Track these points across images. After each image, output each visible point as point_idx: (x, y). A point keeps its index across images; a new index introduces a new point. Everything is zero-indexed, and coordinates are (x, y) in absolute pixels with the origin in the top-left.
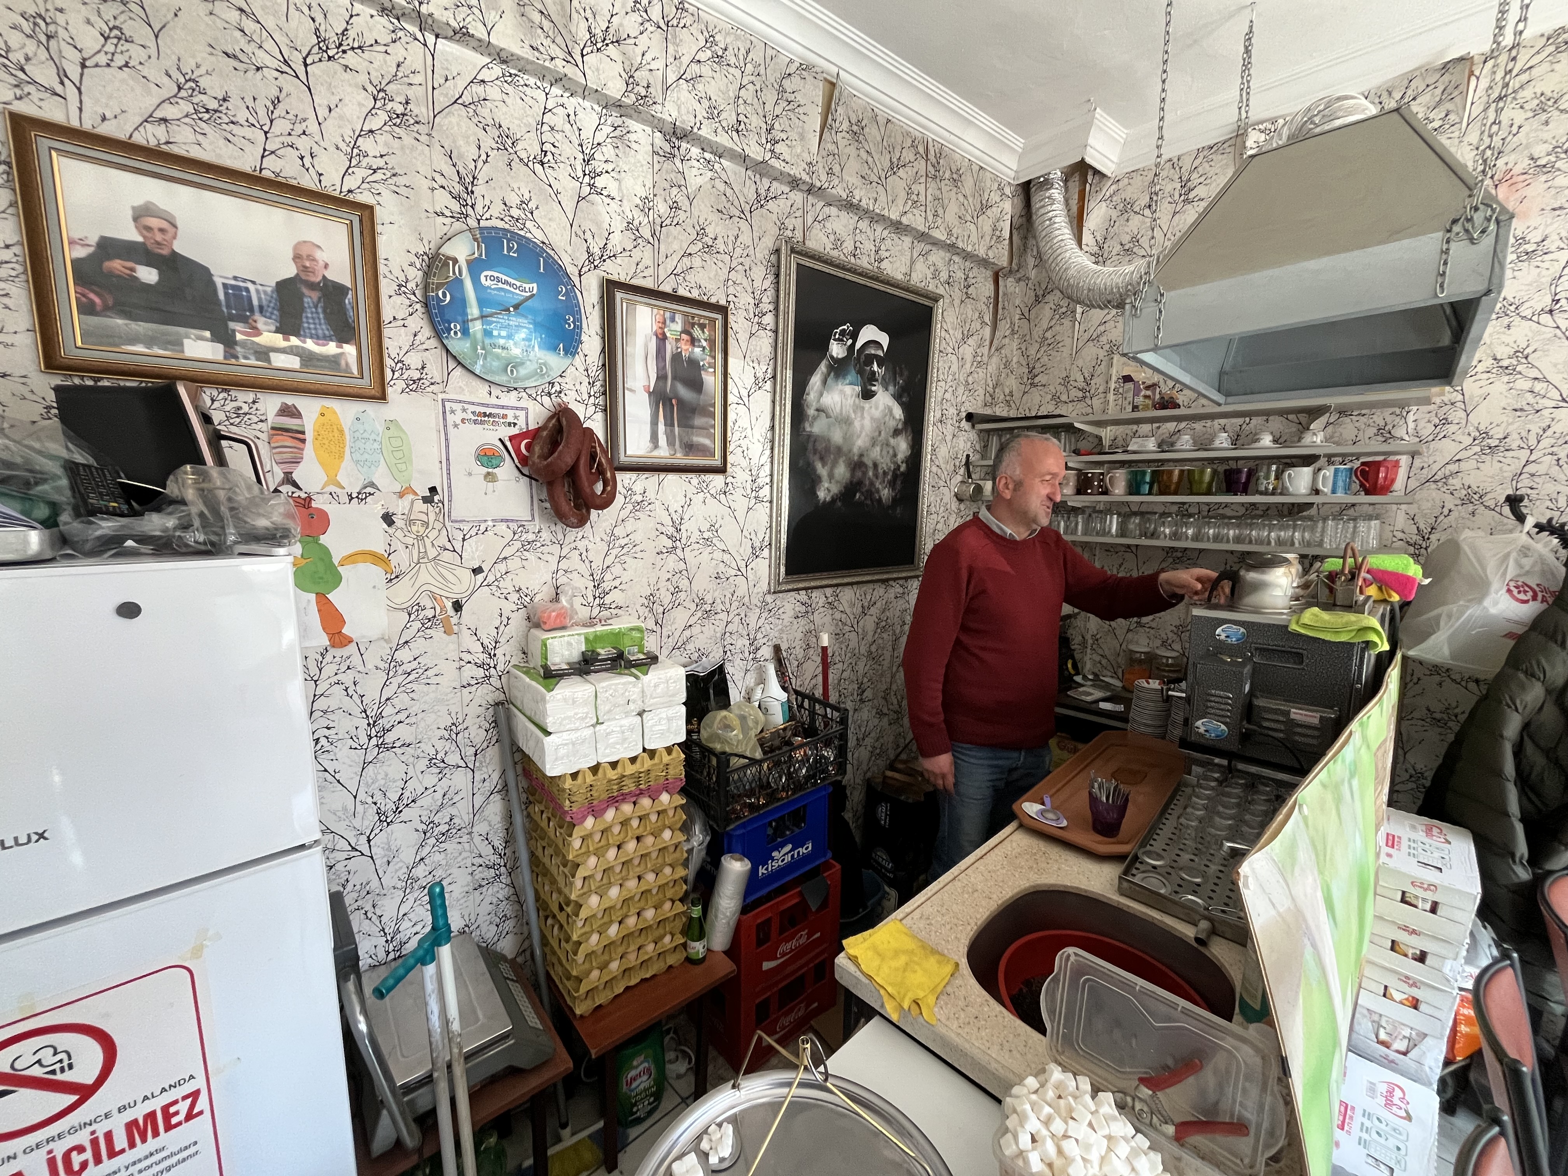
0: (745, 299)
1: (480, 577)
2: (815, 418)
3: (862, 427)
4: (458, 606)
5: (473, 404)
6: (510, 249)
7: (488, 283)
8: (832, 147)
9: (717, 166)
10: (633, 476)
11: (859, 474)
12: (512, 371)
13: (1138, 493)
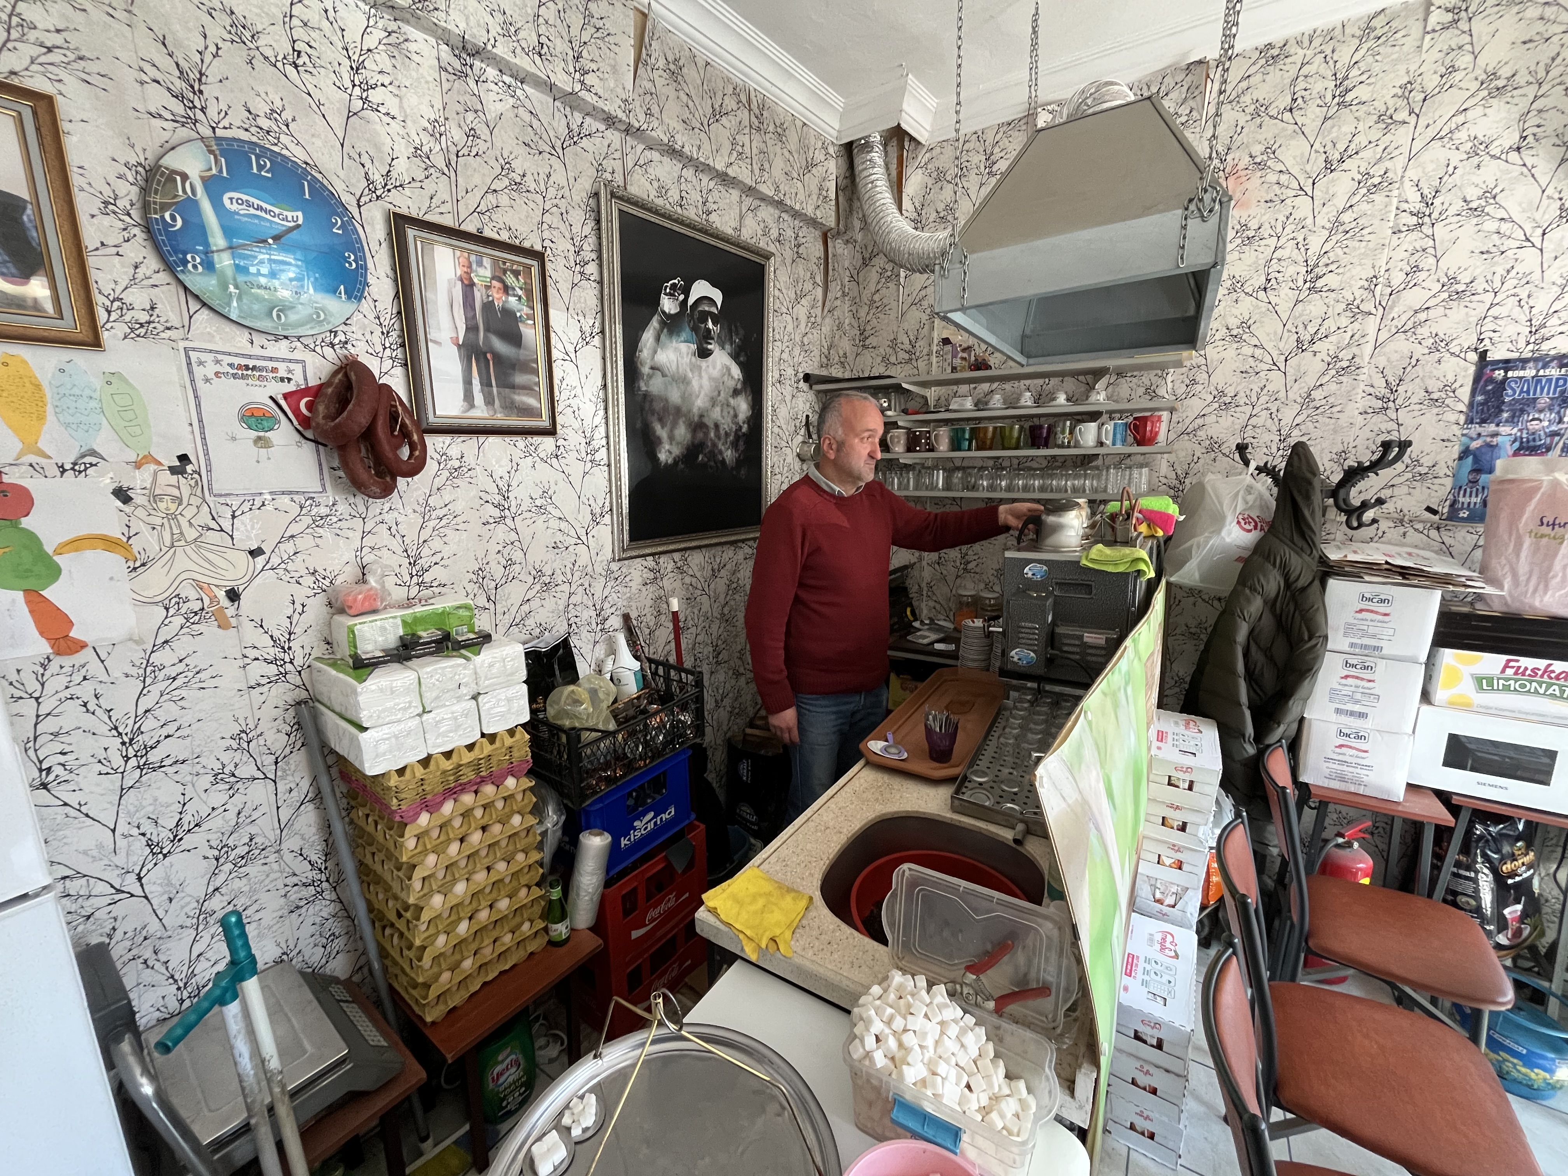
0: (563, 246)
1: (260, 560)
2: (650, 377)
3: (701, 387)
4: (233, 595)
5: (230, 354)
6: (260, 168)
7: (234, 207)
8: (649, 85)
9: (519, 92)
10: (447, 439)
11: (700, 435)
12: (279, 317)
13: (959, 449)
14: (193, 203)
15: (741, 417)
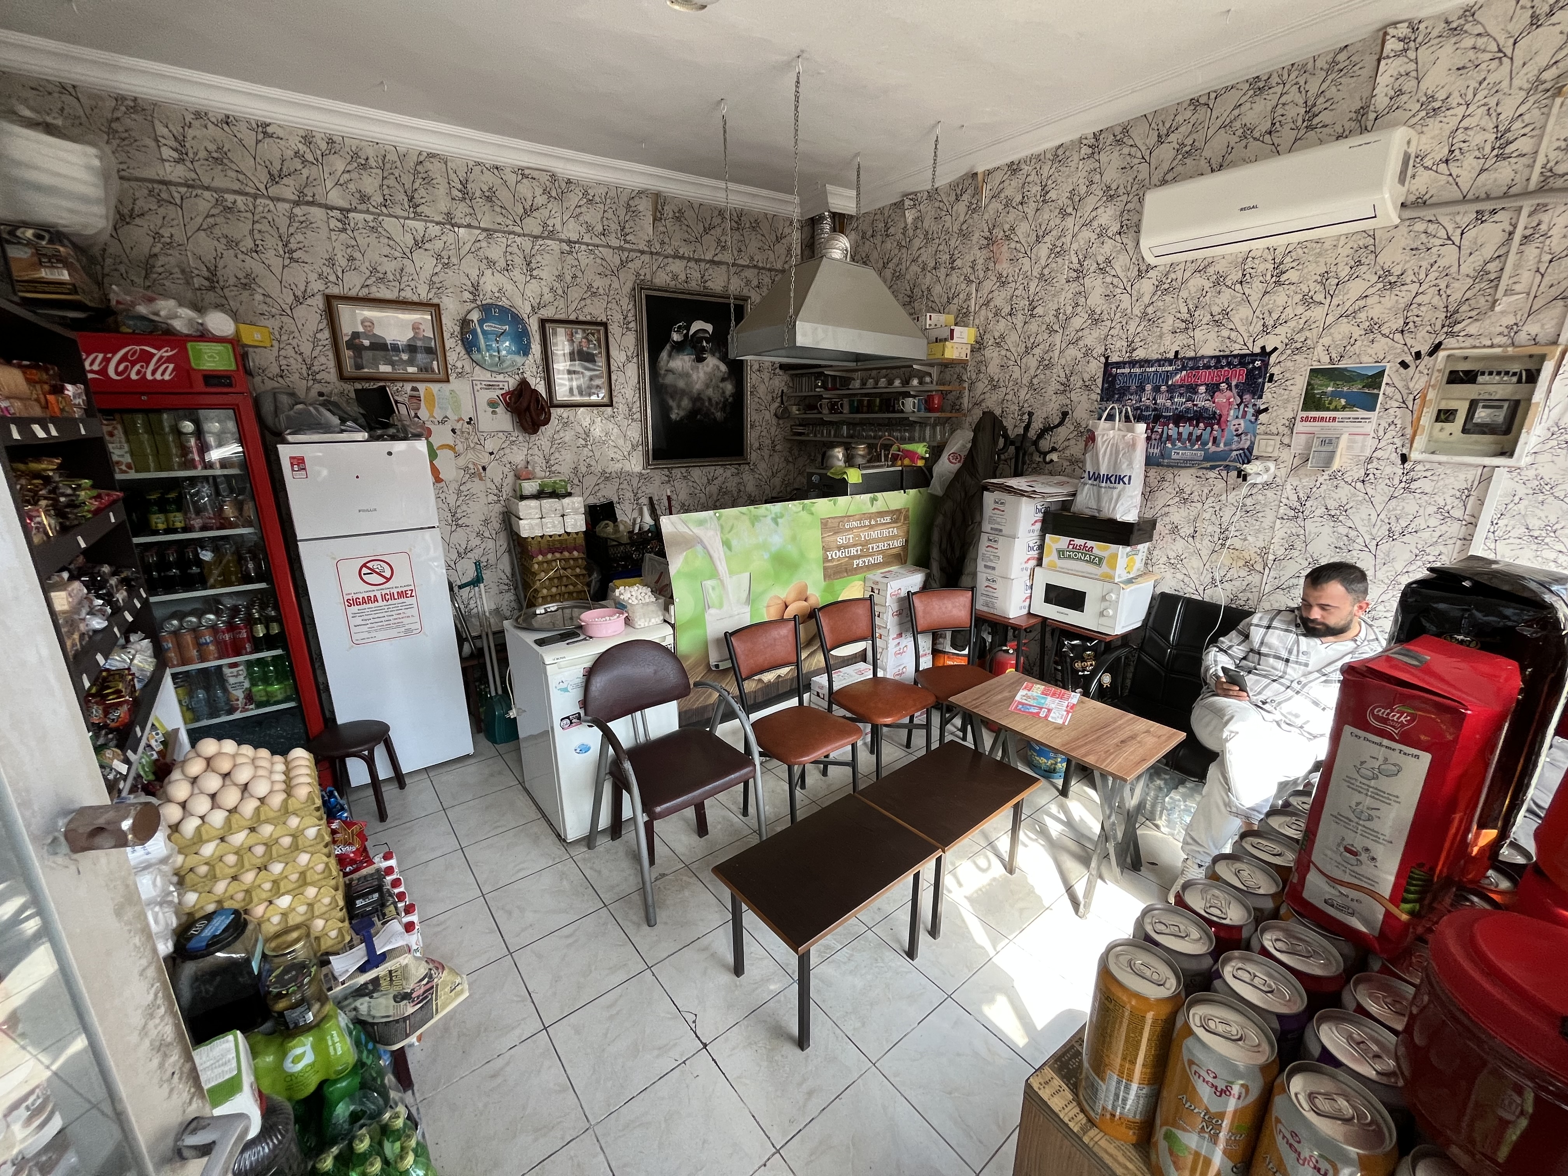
0: (618, 317)
1: (493, 456)
2: (667, 375)
3: (698, 378)
4: (484, 469)
5: (485, 381)
6: (496, 312)
7: (487, 328)
8: (663, 229)
10: (562, 410)
11: (698, 404)
12: (500, 366)
14: (475, 330)
15: (728, 393)
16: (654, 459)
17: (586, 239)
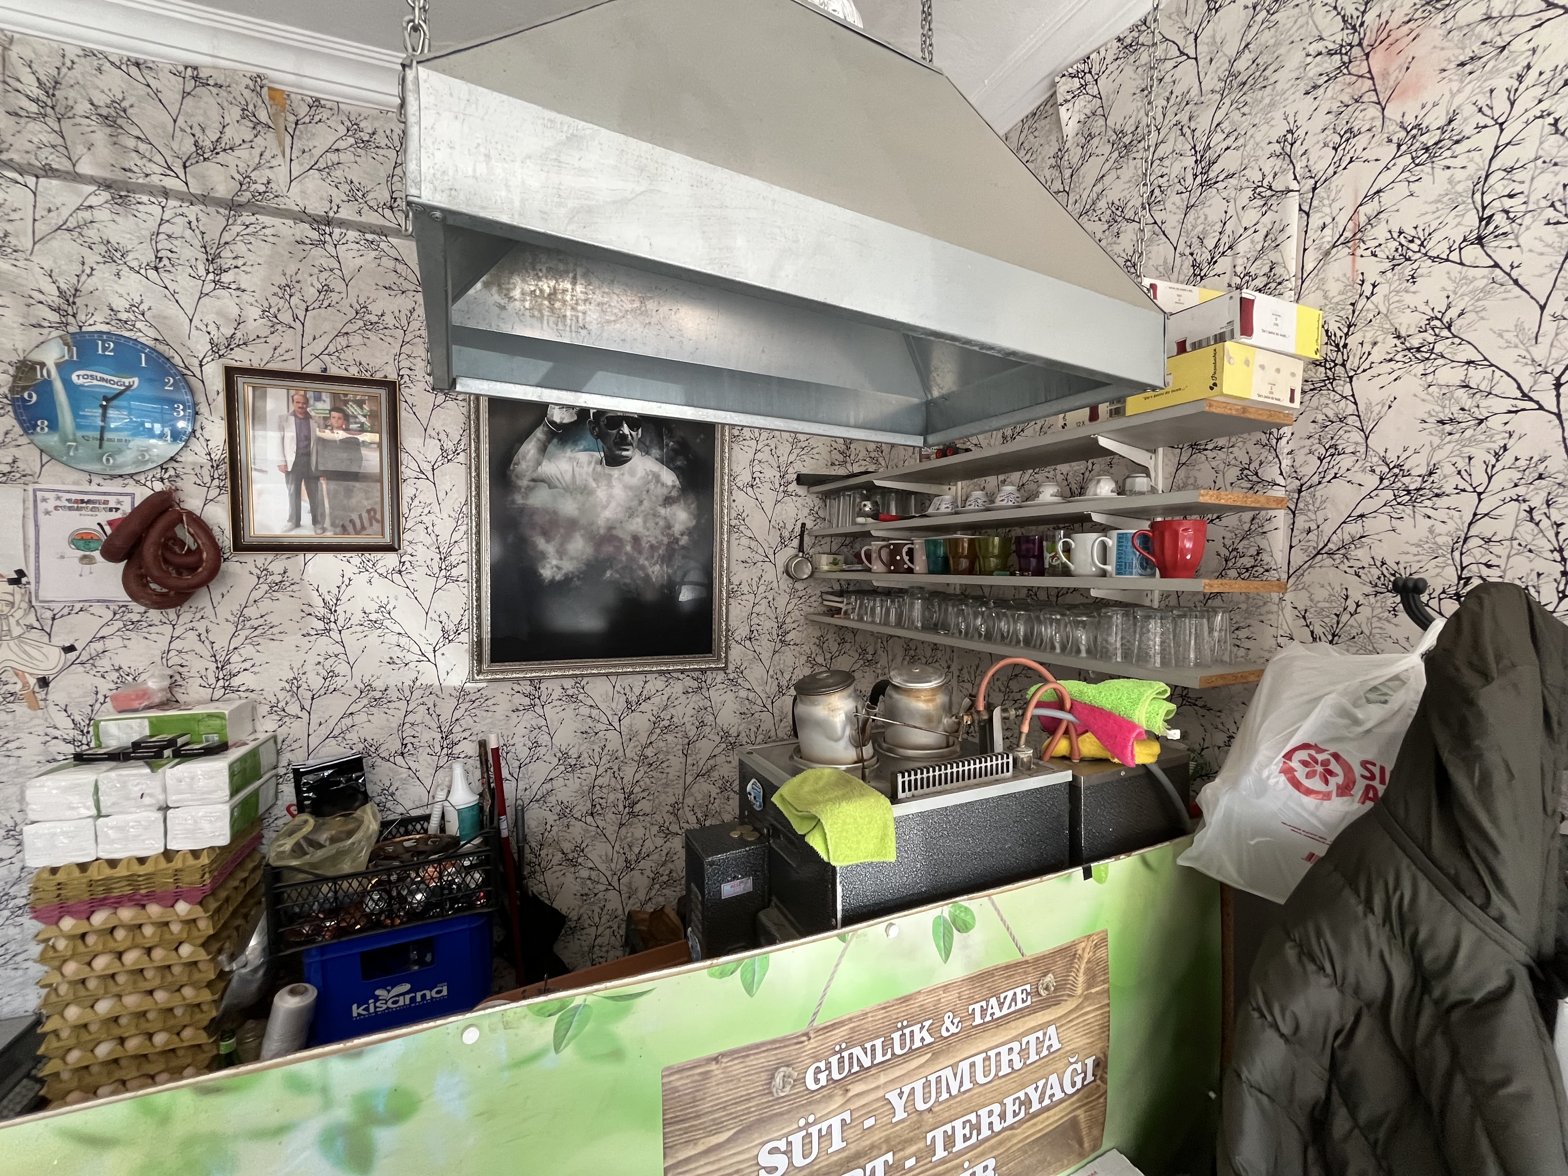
1: (72, 655)
2: (530, 489)
5: (69, 492)
6: (105, 349)
7: (81, 381)
9: (383, 245)
10: (270, 556)
11: (608, 549)
12: (108, 460)
13: (935, 571)
14: (47, 383)
15: (677, 528)
16: (494, 660)
17: (347, 213)
